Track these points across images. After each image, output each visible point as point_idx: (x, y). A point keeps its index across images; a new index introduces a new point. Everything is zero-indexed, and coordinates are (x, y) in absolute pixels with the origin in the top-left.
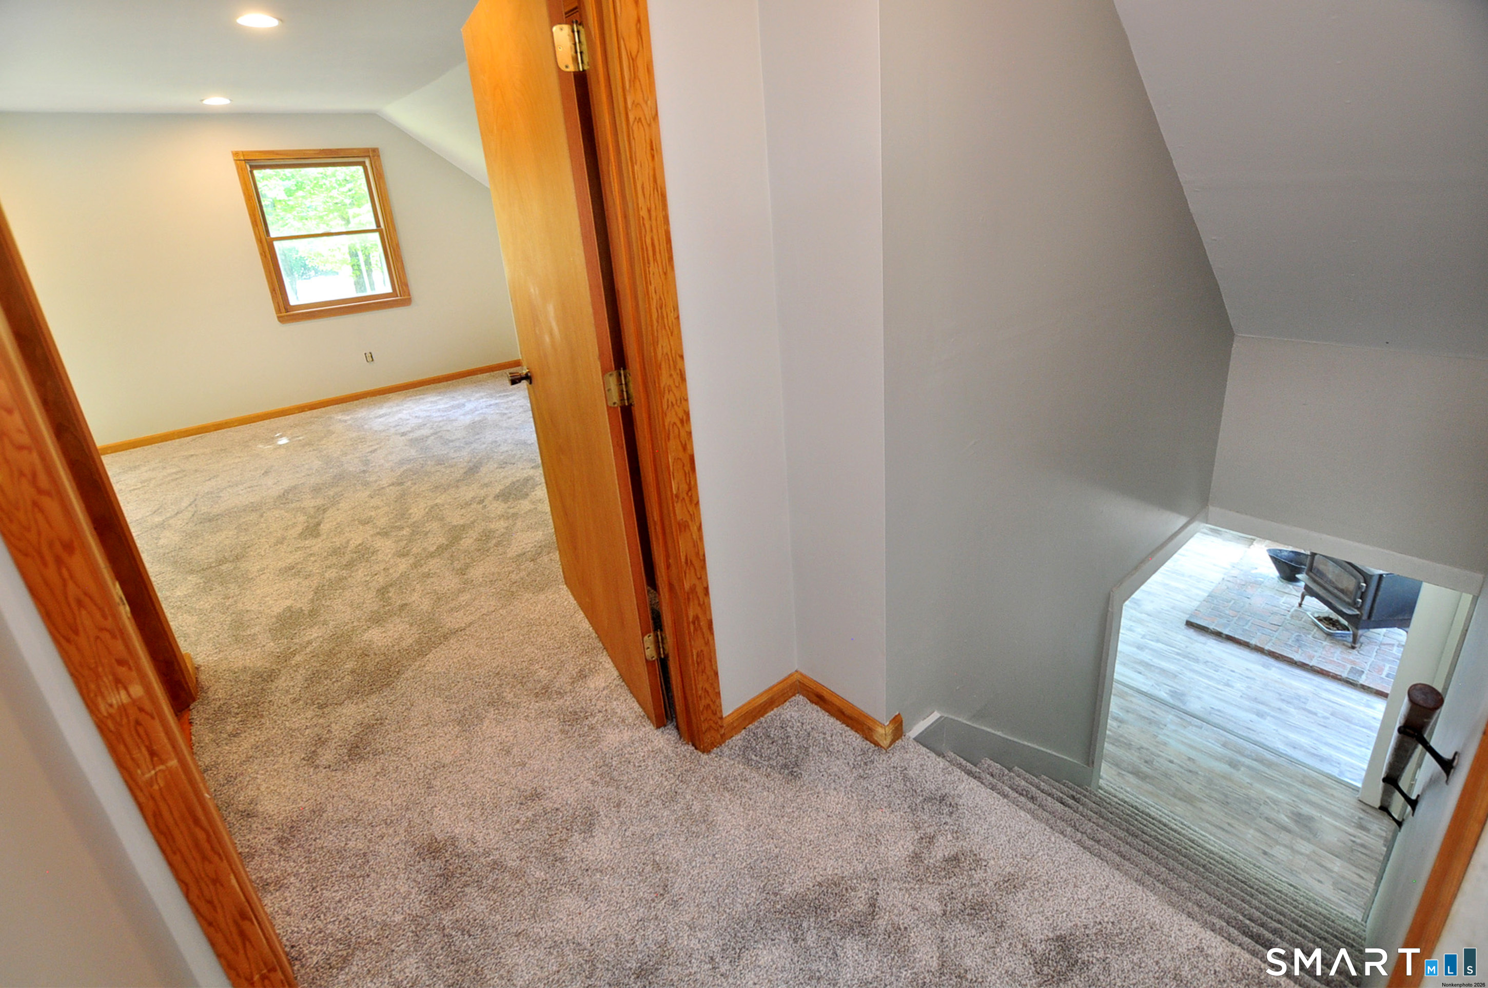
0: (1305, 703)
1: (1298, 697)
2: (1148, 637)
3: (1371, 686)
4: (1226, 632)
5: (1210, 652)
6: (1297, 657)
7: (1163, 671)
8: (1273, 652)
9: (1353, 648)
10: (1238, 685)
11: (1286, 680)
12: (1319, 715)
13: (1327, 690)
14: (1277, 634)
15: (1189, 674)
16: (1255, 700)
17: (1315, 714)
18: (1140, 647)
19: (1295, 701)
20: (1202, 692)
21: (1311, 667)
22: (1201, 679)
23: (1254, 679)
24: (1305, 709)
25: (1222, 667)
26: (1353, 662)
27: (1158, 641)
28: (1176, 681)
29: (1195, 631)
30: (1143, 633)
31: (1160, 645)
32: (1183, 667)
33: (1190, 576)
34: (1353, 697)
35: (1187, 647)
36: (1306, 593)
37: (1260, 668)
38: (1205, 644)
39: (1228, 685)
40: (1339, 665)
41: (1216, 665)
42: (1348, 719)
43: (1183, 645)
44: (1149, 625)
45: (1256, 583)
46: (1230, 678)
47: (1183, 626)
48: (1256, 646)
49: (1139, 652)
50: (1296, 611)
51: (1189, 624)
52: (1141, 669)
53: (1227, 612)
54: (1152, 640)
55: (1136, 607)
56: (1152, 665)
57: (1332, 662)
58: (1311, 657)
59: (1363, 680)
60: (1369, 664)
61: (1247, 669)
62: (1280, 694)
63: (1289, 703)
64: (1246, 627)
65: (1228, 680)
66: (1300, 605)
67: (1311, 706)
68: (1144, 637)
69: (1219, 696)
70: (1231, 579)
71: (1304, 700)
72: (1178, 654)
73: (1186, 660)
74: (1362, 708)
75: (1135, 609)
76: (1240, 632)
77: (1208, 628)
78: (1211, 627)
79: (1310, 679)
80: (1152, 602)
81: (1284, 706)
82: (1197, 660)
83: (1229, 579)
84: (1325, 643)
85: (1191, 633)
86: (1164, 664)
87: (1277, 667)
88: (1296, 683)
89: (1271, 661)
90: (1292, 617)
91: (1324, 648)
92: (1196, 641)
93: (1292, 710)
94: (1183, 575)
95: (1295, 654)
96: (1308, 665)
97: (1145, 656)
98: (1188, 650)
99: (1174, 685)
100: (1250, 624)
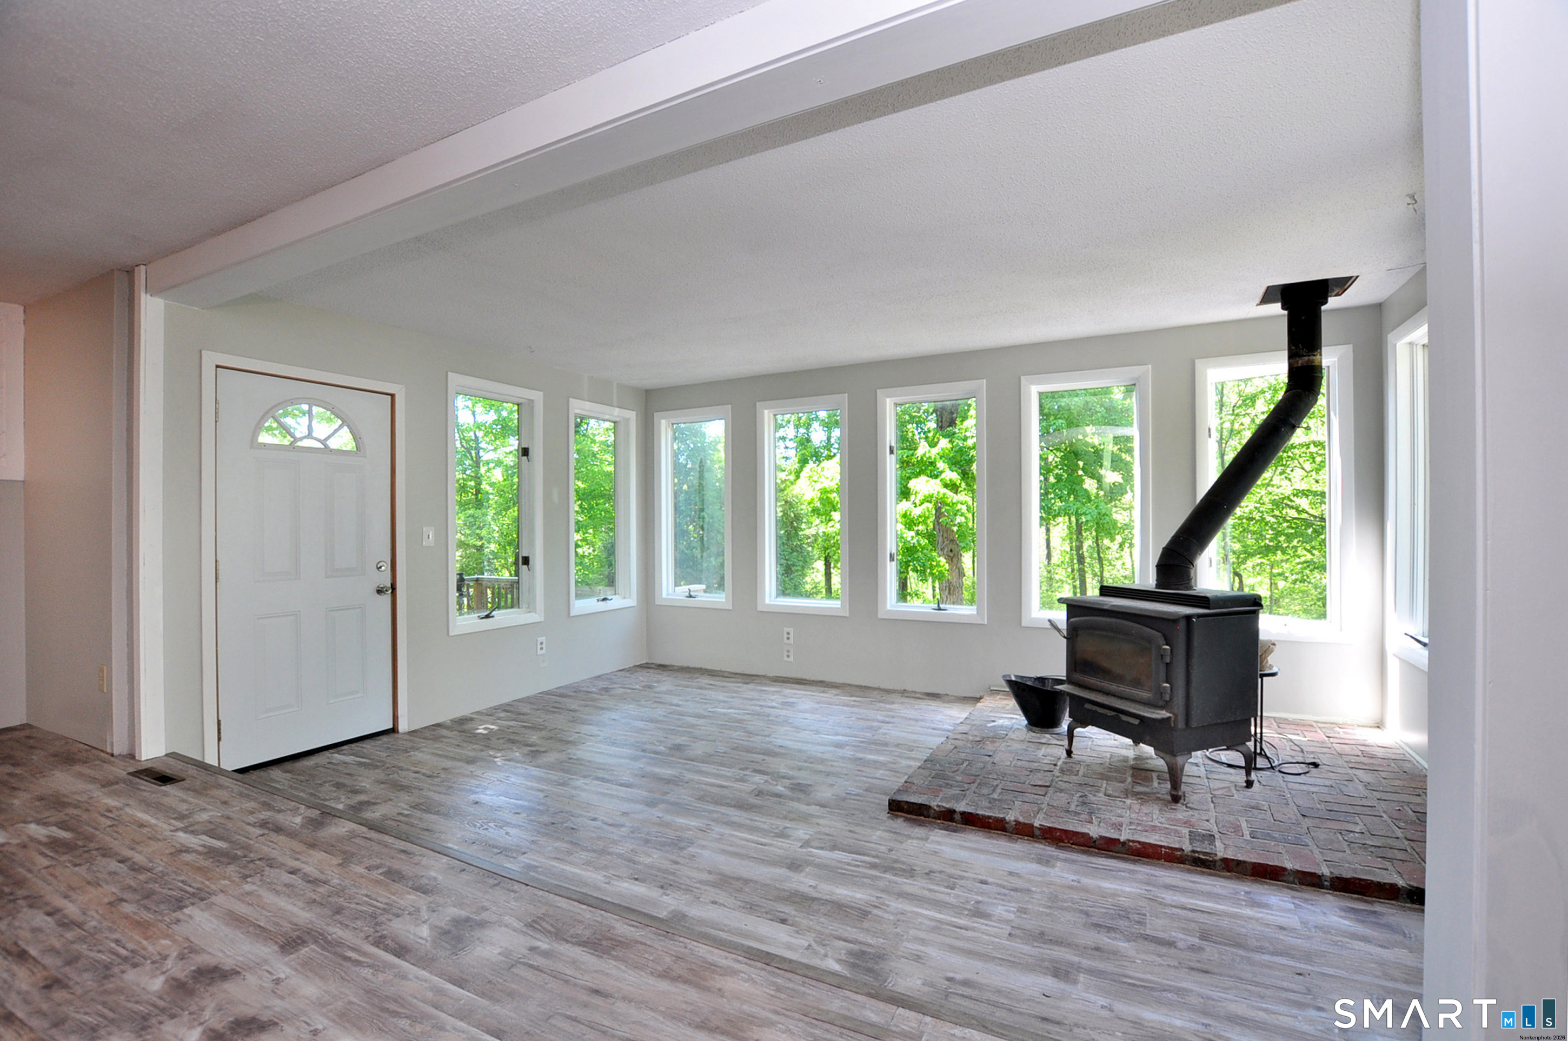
0: (1139, 923)
1: (1124, 913)
2: (816, 844)
3: (1240, 857)
4: (961, 807)
5: (935, 853)
6: (1094, 831)
7: (839, 908)
8: (1051, 830)
9: (1176, 799)
10: (999, 910)
11: (1087, 881)
12: (1180, 945)
13: (1169, 887)
14: (1047, 798)
15: (896, 905)
16: (1041, 937)
17: (1171, 944)
18: (795, 865)
19: (1122, 923)
20: (923, 941)
21: (1124, 844)
22: (920, 910)
23: (1029, 891)
24: (1146, 938)
25: (962, 878)
26: (1187, 823)
27: (834, 848)
28: (866, 924)
29: (907, 820)
30: (807, 837)
31: (838, 855)
32: (883, 891)
33: (898, 745)
34: (1218, 890)
35: (890, 850)
36: (1074, 724)
37: (1034, 867)
38: (926, 839)
39: (978, 913)
40: (1167, 832)
41: (950, 876)
42: (1237, 942)
43: (883, 848)
44: (821, 821)
45: (996, 736)
46: (980, 898)
47: (884, 815)
48: (1018, 823)
49: (791, 874)
50: (1065, 763)
51: (896, 807)
52: (788, 910)
53: (959, 778)
54: (822, 848)
55: (802, 796)
56: (814, 899)
57: (1154, 829)
58: (1118, 827)
59: (1221, 850)
60: (1213, 821)
61: (1011, 873)
62: (1087, 914)
63: (1110, 929)
64: (995, 796)
65: (978, 902)
66: (1069, 753)
67: (1157, 926)
68: (806, 844)
69: (960, 944)
70: (959, 736)
71: (1136, 917)
72: (873, 866)
73: (888, 876)
74: (1248, 912)
75: (799, 800)
76: (985, 803)
77: (928, 807)
78: (935, 804)
79: (1130, 871)
80: (832, 785)
81: (1104, 939)
82: (910, 873)
83: (956, 737)
84: (1128, 801)
85: (899, 824)
86: (842, 892)
87: (1066, 860)
88: (1108, 885)
89: (1050, 850)
90: (1062, 771)
91: (1130, 808)
92: (909, 837)
93: (1122, 945)
94: (886, 745)
95: (1089, 826)
96: (1116, 841)
97: (804, 882)
98: (893, 855)
99: (861, 937)
100: (999, 790)
